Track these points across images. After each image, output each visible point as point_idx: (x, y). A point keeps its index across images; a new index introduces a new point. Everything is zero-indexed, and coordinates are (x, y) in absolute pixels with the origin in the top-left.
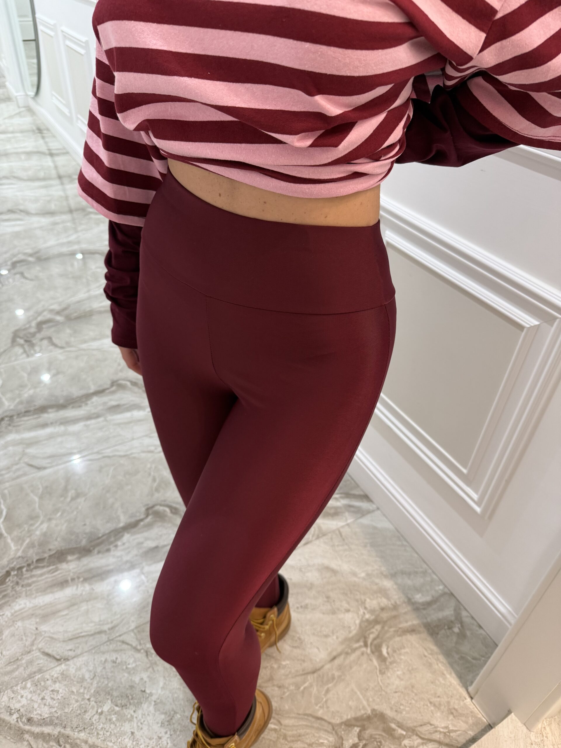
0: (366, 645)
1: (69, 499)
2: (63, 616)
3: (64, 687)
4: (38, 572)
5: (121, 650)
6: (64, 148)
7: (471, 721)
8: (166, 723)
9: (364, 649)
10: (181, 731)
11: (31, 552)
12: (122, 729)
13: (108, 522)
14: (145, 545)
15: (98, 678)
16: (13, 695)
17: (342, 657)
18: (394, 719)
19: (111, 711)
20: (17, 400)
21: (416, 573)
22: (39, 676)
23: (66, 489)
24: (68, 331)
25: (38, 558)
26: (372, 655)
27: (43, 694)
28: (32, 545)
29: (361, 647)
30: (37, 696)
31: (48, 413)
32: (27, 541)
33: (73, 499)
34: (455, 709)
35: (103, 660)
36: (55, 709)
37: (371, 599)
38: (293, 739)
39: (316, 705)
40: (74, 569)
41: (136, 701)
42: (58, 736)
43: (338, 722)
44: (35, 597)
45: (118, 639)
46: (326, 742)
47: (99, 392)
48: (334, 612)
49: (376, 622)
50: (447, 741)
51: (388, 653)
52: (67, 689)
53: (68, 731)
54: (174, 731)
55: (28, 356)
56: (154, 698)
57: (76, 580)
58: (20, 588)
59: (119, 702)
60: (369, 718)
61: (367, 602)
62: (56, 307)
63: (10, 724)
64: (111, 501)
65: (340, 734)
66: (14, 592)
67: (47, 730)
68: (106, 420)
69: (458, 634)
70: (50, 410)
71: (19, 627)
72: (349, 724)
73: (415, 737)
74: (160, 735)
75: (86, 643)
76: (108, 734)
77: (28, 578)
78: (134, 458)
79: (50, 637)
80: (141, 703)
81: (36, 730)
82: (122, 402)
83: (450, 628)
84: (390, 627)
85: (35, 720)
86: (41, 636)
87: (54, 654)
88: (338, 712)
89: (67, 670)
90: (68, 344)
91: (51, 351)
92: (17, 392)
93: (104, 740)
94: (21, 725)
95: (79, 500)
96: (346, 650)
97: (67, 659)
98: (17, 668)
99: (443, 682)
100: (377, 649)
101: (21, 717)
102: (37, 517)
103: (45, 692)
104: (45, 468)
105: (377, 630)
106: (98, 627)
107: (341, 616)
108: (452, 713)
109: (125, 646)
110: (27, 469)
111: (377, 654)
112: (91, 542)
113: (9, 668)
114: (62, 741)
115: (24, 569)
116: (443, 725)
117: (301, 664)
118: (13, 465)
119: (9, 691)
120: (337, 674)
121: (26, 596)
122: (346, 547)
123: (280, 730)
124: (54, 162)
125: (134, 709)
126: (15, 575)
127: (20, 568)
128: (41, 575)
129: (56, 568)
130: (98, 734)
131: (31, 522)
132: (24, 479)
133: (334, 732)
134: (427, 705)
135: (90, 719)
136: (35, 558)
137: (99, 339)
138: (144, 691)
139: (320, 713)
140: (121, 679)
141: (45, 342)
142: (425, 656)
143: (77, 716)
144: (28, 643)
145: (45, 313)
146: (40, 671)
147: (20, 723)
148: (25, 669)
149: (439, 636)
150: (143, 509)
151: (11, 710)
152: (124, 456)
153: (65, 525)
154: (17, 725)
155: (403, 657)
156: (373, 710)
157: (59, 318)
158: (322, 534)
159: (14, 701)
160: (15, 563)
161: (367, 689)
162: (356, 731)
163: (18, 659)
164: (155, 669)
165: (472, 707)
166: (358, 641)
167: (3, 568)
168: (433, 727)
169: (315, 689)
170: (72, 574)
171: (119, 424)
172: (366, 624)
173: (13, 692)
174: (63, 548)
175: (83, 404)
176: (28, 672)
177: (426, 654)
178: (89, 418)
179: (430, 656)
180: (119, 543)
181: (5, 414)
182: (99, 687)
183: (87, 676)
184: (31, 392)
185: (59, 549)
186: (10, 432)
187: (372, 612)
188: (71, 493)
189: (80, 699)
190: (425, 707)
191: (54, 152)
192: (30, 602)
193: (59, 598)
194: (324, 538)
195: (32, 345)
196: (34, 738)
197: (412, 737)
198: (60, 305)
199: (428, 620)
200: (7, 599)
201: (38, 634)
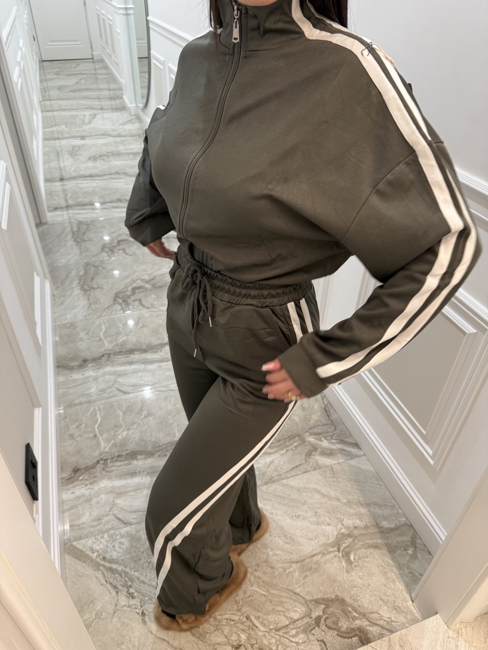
0: (339, 551)
1: (143, 417)
2: (131, 495)
3: (127, 542)
4: (118, 464)
7: (409, 617)
9: (337, 553)
11: (114, 449)
13: (167, 436)
16: (95, 541)
17: (319, 556)
18: (351, 605)
20: (114, 343)
21: (386, 506)
22: (113, 532)
24: (153, 296)
26: (342, 558)
28: (115, 445)
29: (335, 551)
30: (110, 544)
31: (134, 354)
32: (113, 442)
33: (145, 417)
34: (398, 607)
36: (121, 554)
37: (348, 519)
38: (277, 604)
39: (296, 584)
40: (141, 465)
42: (121, 571)
43: (310, 599)
44: (115, 480)
46: (299, 610)
48: (318, 524)
49: (349, 536)
50: (388, 627)
51: (354, 559)
52: (129, 543)
53: (127, 570)
55: (124, 312)
57: (142, 473)
58: (105, 472)
60: (332, 600)
61: (344, 521)
62: (146, 277)
63: (92, 559)
64: (171, 421)
65: (310, 607)
66: (101, 475)
67: (114, 566)
69: (411, 555)
71: (102, 498)
72: (317, 602)
73: (365, 620)
77: (111, 467)
79: (121, 508)
81: (107, 565)
83: (405, 550)
84: (359, 541)
85: (108, 559)
86: (116, 506)
87: (123, 519)
88: (311, 592)
89: (131, 531)
91: (140, 310)
92: (115, 337)
94: (99, 560)
95: (149, 418)
96: (324, 551)
97: (131, 524)
98: (98, 525)
99: (393, 587)
100: (346, 555)
101: (99, 555)
102: (121, 426)
103: (115, 542)
104: (129, 393)
105: (349, 541)
107: (324, 527)
108: (396, 609)
110: (117, 392)
111: (346, 558)
112: (154, 448)
113: (94, 523)
114: (123, 575)
115: (109, 461)
116: (387, 616)
117: (289, 555)
118: (107, 389)
119: (93, 537)
120: (314, 566)
121: (109, 479)
122: (335, 479)
123: (268, 596)
126: (102, 464)
127: (106, 460)
128: (120, 466)
129: (130, 463)
130: (146, 575)
131: (116, 429)
132: (115, 399)
133: (306, 605)
134: (378, 600)
135: (142, 565)
136: (117, 454)
139: (298, 591)
141: (137, 303)
143: (134, 561)
144: (107, 510)
145: (138, 281)
146: (113, 528)
148: (104, 526)
149: (396, 554)
151: (93, 550)
153: (138, 434)
154: (96, 560)
155: (365, 564)
156: (337, 596)
157: (147, 286)
158: (317, 467)
159: (96, 545)
160: (103, 456)
161: (335, 581)
162: (322, 607)
163: (100, 518)
165: (412, 608)
166: (333, 547)
167: (95, 457)
168: (380, 616)
169: (297, 574)
170: (139, 469)
172: (341, 536)
173: (96, 539)
174: (135, 450)
175: (158, 351)
176: (106, 527)
177: (384, 565)
178: (161, 361)
179: (387, 567)
181: (105, 352)
183: (143, 537)
184: (124, 338)
185: (133, 450)
186: (108, 365)
187: (347, 528)
188: (145, 413)
189: (137, 551)
190: (376, 601)
192: (111, 483)
193: (130, 483)
194: (319, 470)
195: (127, 304)
196: (106, 570)
197: (363, 620)
198: (149, 276)
199: (390, 542)
200: (96, 479)
201: (114, 505)
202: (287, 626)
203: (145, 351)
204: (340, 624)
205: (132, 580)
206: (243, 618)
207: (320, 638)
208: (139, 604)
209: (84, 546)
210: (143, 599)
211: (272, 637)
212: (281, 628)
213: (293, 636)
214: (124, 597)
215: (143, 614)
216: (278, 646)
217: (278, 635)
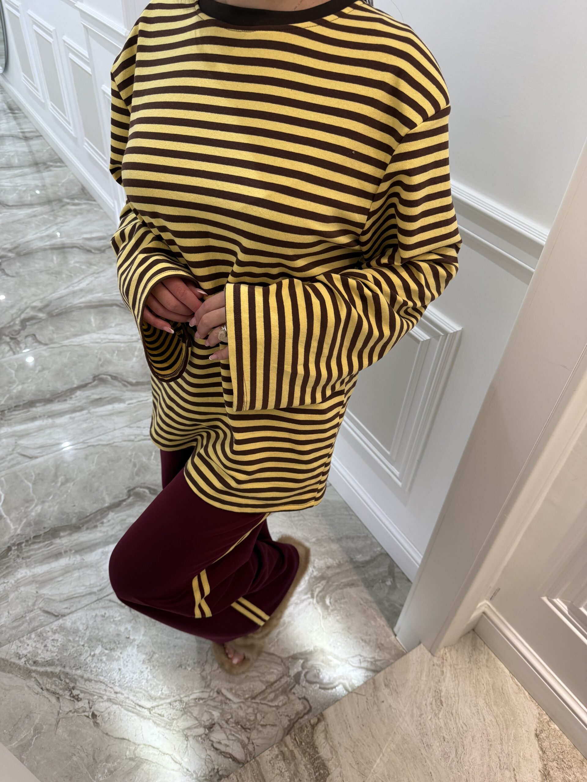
0: (312, 597)
1: (59, 484)
2: (59, 581)
3: (62, 637)
4: (36, 546)
5: (109, 607)
6: (37, 131)
7: (393, 652)
8: (147, 661)
9: (311, 600)
10: (159, 666)
11: (28, 530)
12: (111, 666)
13: (94, 503)
14: (127, 521)
15: (90, 629)
16: (20, 645)
17: (292, 607)
18: (331, 653)
19: (101, 654)
20: (8, 396)
21: (359, 537)
22: (42, 629)
23: (56, 476)
24: (51, 328)
25: (34, 535)
26: (317, 604)
27: (45, 642)
28: (28, 524)
29: (308, 598)
30: (40, 644)
31: (36, 407)
32: (25, 521)
33: (63, 484)
34: (381, 644)
35: (94, 614)
36: (56, 654)
37: (319, 560)
39: (269, 644)
40: (66, 543)
41: (122, 645)
42: (59, 673)
43: (286, 656)
44: (35, 567)
45: (107, 598)
46: (275, 671)
47: (83, 387)
49: (322, 578)
50: (373, 667)
51: (330, 603)
52: (65, 638)
53: (67, 670)
54: (154, 667)
55: (14, 353)
56: (137, 642)
57: (69, 552)
58: (21, 560)
59: (108, 647)
60: (311, 652)
61: (315, 562)
62: (38, 304)
63: (20, 666)
64: (97, 484)
65: (287, 665)
66: (15, 564)
67: (49, 669)
68: (89, 413)
69: (390, 587)
70: (38, 405)
71: (22, 591)
72: (294, 658)
73: (347, 665)
74: (142, 670)
75: (79, 602)
76: (100, 670)
77: (27, 552)
78: (116, 446)
79: (48, 598)
80: (126, 647)
81: (41, 669)
82: (104, 396)
83: (384, 582)
84: (334, 582)
85: (40, 662)
86: (41, 597)
87: (53, 611)
88: (287, 649)
89: (64, 623)
90: (51, 341)
91: (36, 348)
92: (6, 388)
93: (97, 675)
94: (29, 666)
95: (68, 485)
96: (296, 601)
97: (63, 616)
98: (22, 624)
99: (374, 624)
100: (321, 600)
101: (28, 660)
102: (32, 500)
103: (47, 641)
104: (36, 457)
105: (322, 585)
106: (89, 589)
108: (379, 647)
109: (113, 604)
110: (20, 458)
111: (321, 603)
112: (80, 520)
113: (15, 624)
114: (62, 677)
115: (23, 545)
116: (371, 656)
118: (7, 455)
119: (17, 641)
121: (27, 566)
122: (301, 518)
124: (29, 146)
125: (120, 651)
126: (15, 550)
127: (20, 544)
128: (39, 549)
129: (51, 542)
130: (91, 671)
131: (27, 505)
132: (18, 467)
133: (282, 664)
134: (359, 642)
135: (85, 660)
136: (32, 535)
137: (80, 335)
138: (129, 638)
139: (272, 650)
140: (109, 629)
141: (30, 339)
142: (361, 604)
143: (74, 658)
144: (30, 604)
145: (28, 310)
146: (42, 625)
147: (28, 665)
148: (29, 624)
149: (374, 588)
150: (126, 491)
151: (20, 655)
152: (107, 445)
153: (57, 507)
154: (26, 666)
155: (342, 606)
156: (315, 647)
157: (41, 315)
159: (22, 649)
160: (15, 540)
161: (311, 631)
162: (300, 662)
163: (22, 617)
164: (138, 620)
165: (395, 641)
166: (306, 594)
167: (5, 544)
168: (363, 657)
170: (64, 548)
171: (101, 416)
172: (314, 580)
173: (20, 642)
174: (56, 526)
175: (68, 398)
176: (31, 626)
177: (362, 602)
178: (74, 410)
179: (365, 604)
180: (105, 520)
182: (91, 636)
183: (81, 628)
184: (20, 388)
185: (53, 527)
187: (319, 570)
188: (61, 479)
189: (76, 645)
191: (28, 135)
192: (30, 571)
193: (55, 568)
195: (18, 343)
196: (40, 675)
197: (345, 666)
198: (41, 302)
199: (367, 576)
200: (10, 570)
201: (38, 596)
202: (263, 692)
203: (49, 401)
204: (321, 676)
205: (74, 680)
206: (214, 693)
207: (301, 695)
208: (87, 706)
209: (7, 653)
210: (91, 698)
211: (249, 707)
212: (257, 696)
213: (272, 701)
214: (67, 701)
215: (94, 716)
216: (256, 715)
217: (255, 703)
